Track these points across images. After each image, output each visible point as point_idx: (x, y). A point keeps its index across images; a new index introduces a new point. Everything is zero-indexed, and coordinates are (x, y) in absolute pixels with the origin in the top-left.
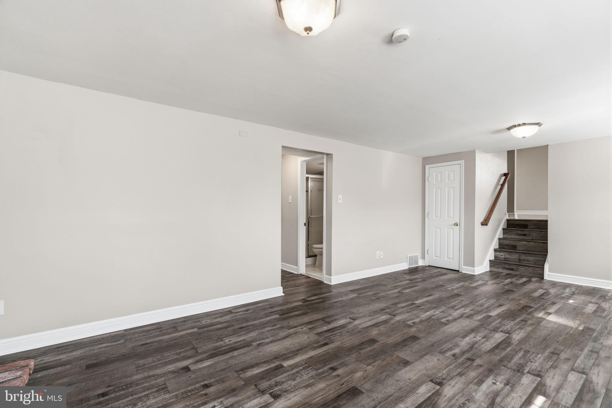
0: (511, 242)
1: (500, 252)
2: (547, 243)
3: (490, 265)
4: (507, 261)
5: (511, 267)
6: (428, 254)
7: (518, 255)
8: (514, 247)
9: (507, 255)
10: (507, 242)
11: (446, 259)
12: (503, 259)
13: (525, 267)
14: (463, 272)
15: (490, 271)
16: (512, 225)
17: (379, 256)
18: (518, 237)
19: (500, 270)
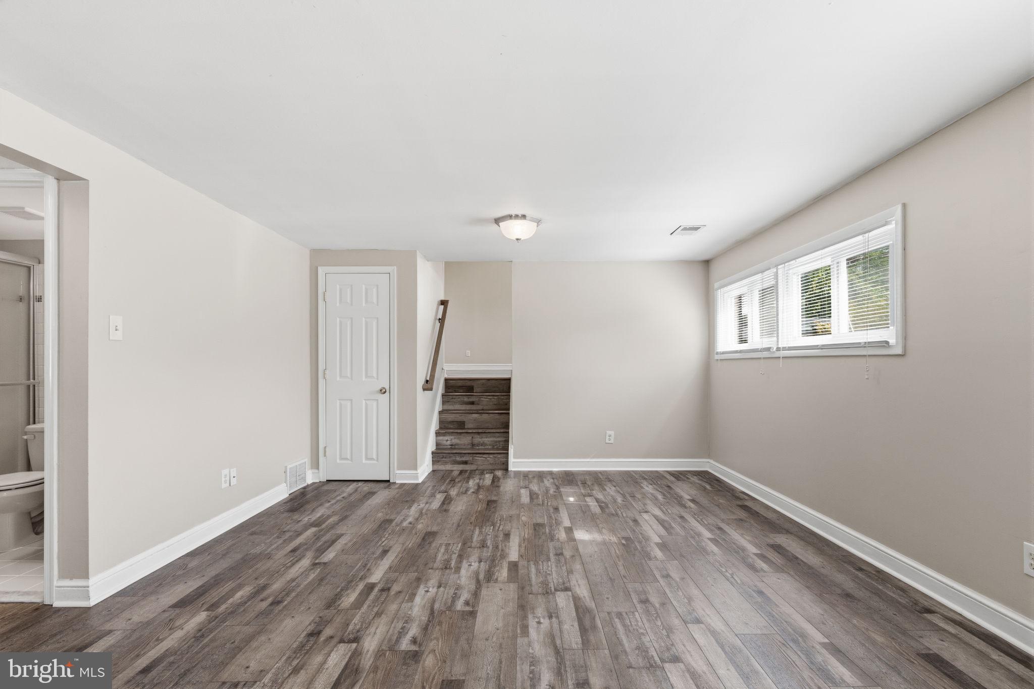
0: (458, 415)
1: (444, 434)
2: (509, 413)
3: (433, 461)
4: (455, 449)
5: (464, 459)
6: (325, 456)
7: (471, 438)
8: (461, 425)
9: (455, 438)
10: (452, 417)
11: (364, 461)
12: (450, 447)
13: (484, 456)
14: (397, 482)
15: (433, 471)
16: (452, 387)
17: (228, 482)
18: (464, 407)
19: (449, 467)
